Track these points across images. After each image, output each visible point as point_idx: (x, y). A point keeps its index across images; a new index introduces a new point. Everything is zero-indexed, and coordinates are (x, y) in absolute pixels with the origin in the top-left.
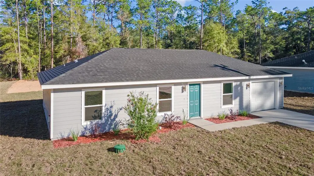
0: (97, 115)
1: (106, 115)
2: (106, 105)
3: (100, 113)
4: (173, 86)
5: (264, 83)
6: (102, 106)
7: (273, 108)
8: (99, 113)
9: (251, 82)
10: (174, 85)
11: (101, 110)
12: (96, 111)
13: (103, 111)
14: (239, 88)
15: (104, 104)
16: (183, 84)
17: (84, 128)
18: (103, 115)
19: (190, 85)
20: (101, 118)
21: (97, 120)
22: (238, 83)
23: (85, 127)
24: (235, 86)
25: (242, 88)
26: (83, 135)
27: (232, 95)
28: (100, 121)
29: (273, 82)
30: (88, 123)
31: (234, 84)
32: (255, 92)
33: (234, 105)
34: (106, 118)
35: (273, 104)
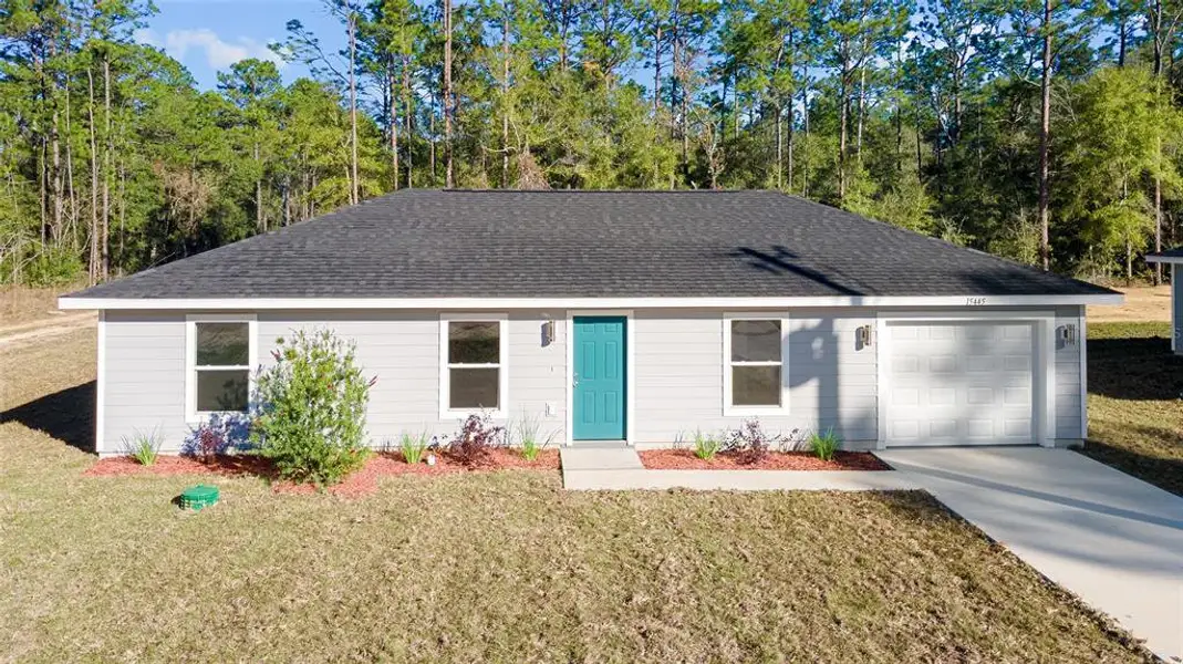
0: (231, 397)
1: (261, 400)
2: (259, 370)
3: (241, 390)
4: (507, 322)
5: (968, 327)
6: (247, 371)
7: (1028, 438)
8: (237, 389)
9: (881, 321)
10: (510, 319)
11: (245, 383)
12: (229, 384)
13: (252, 387)
14: (817, 344)
15: (253, 365)
16: (546, 315)
17: (194, 432)
18: (250, 399)
19: (577, 320)
20: (244, 408)
21: (234, 413)
22: (813, 322)
23: (197, 429)
24: (793, 335)
25: (832, 343)
26: (189, 454)
27: (777, 370)
28: (242, 415)
29: (1028, 328)
30: (206, 417)
31: (788, 326)
32: (911, 366)
33: (792, 409)
34: (260, 408)
35: (1029, 421)
